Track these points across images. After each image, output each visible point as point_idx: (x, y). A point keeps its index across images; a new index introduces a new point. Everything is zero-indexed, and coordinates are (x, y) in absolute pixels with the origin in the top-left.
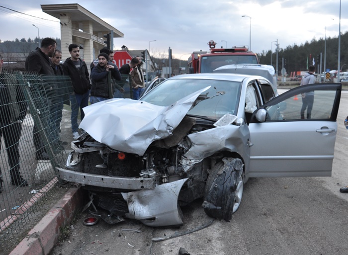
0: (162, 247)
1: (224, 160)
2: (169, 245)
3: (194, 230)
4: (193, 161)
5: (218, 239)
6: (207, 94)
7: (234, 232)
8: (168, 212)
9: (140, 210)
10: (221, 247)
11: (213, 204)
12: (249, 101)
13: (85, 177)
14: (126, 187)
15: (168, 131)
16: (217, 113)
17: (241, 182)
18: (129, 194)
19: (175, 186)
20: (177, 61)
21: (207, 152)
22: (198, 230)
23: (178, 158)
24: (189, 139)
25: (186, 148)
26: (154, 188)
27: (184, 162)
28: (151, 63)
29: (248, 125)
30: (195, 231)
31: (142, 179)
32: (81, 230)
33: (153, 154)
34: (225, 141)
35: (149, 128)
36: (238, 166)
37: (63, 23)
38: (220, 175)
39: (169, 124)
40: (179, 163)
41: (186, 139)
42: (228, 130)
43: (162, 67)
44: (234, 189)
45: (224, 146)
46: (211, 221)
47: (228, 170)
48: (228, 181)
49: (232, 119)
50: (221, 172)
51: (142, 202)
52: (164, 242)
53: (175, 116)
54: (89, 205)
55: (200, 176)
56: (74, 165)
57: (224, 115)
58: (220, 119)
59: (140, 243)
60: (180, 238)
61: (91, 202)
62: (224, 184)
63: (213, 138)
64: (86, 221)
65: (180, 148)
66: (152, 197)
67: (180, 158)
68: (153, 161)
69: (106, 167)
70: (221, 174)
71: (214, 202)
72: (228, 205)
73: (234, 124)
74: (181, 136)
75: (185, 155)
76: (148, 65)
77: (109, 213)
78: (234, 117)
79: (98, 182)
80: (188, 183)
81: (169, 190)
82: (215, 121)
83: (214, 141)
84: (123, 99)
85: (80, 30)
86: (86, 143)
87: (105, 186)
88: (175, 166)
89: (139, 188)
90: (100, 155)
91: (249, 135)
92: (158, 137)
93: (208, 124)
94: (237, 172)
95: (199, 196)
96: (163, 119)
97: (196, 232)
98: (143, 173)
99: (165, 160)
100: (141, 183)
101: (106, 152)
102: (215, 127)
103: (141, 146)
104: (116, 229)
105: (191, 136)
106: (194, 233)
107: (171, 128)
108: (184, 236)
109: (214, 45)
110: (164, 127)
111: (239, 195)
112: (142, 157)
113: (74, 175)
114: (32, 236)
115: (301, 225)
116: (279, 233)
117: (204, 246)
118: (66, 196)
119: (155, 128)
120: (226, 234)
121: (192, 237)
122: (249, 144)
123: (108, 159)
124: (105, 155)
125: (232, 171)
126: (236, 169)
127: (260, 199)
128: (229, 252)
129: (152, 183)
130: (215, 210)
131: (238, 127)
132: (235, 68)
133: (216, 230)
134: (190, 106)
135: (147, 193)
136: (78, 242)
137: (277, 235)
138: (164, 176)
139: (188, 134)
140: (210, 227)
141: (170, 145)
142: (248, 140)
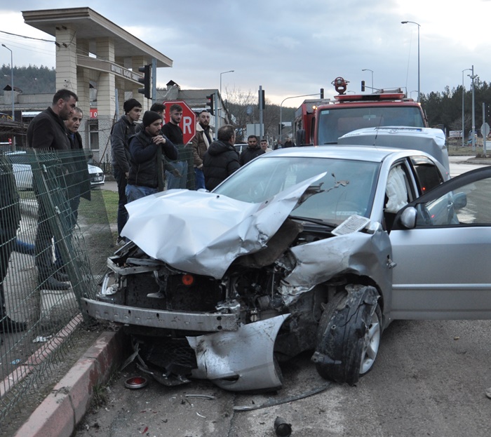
0: (249, 419)
1: (349, 289)
2: (259, 416)
3: (299, 397)
4: (298, 289)
5: (336, 409)
6: (321, 184)
7: (362, 400)
8: (259, 367)
9: (215, 363)
10: (340, 419)
11: (329, 356)
12: (394, 194)
13: (129, 312)
14: (194, 327)
15: (260, 241)
16: (339, 213)
17: (375, 325)
18: (199, 338)
19: (270, 326)
20: (275, 109)
21: (321, 274)
22: (305, 398)
23: (275, 284)
24: (293, 255)
25: (288, 269)
26: (237, 329)
27: (284, 290)
28: (223, 114)
29: (389, 233)
30: (300, 399)
31: (220, 314)
32: (122, 395)
33: (237, 278)
34: (348, 258)
35: (232, 236)
36: (369, 297)
37: (61, 44)
38: (340, 311)
39: (262, 230)
40: (277, 292)
41: (288, 254)
42: (354, 241)
43: (245, 122)
44: (361, 332)
45: (347, 265)
46: (327, 384)
47: (354, 303)
48: (352, 320)
49: (361, 224)
50: (342, 306)
51: (219, 351)
52: (252, 413)
53: (271, 218)
54: (133, 358)
55: (310, 313)
56: (110, 293)
57: (348, 216)
58: (343, 224)
59: (216, 413)
60: (277, 407)
61: (136, 353)
62: (346, 324)
63: (330, 252)
64: (129, 382)
65: (278, 268)
66: (234, 343)
67: (278, 284)
68: (237, 289)
69: (163, 297)
70: (342, 310)
71: (330, 353)
72: (352, 357)
73: (365, 230)
74: (280, 250)
75: (286, 279)
76: (219, 118)
77: (164, 371)
78: (365, 220)
79: (150, 320)
80: (291, 324)
81: (261, 332)
82: (334, 227)
83: (333, 258)
84: (187, 191)
85: (91, 55)
86: (130, 260)
87: (160, 326)
88: (271, 296)
89: (214, 328)
90: (154, 278)
91: (389, 249)
92: (244, 251)
93: (323, 231)
94: (368, 307)
95: (308, 347)
96: (253, 223)
97: (302, 400)
98: (220, 307)
99: (255, 287)
100: (218, 322)
101: (164, 273)
102: (334, 236)
103: (219, 263)
104: (176, 395)
105: (295, 250)
106: (299, 400)
107: (265, 237)
108: (283, 405)
109: (345, 86)
110: (254, 236)
111: (374, 346)
112: (220, 281)
113: (113, 308)
114: (59, 391)
115: (471, 392)
116: (433, 403)
117: (314, 418)
118: (98, 342)
119: (241, 236)
120: (350, 403)
121: (294, 405)
122: (389, 264)
123: (166, 284)
124: (161, 278)
125: (360, 305)
126: (366, 301)
127: (411, 355)
128: (351, 426)
129: (235, 321)
130: (332, 365)
131: (370, 236)
132: (375, 134)
133: (333, 398)
134: (294, 204)
135: (227, 337)
136: (120, 410)
137: (430, 406)
138: (252, 312)
139: (290, 247)
140: (325, 394)
141: (263, 262)
142: (388, 257)
